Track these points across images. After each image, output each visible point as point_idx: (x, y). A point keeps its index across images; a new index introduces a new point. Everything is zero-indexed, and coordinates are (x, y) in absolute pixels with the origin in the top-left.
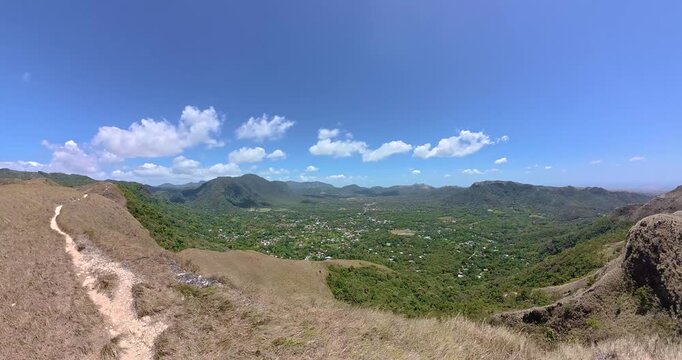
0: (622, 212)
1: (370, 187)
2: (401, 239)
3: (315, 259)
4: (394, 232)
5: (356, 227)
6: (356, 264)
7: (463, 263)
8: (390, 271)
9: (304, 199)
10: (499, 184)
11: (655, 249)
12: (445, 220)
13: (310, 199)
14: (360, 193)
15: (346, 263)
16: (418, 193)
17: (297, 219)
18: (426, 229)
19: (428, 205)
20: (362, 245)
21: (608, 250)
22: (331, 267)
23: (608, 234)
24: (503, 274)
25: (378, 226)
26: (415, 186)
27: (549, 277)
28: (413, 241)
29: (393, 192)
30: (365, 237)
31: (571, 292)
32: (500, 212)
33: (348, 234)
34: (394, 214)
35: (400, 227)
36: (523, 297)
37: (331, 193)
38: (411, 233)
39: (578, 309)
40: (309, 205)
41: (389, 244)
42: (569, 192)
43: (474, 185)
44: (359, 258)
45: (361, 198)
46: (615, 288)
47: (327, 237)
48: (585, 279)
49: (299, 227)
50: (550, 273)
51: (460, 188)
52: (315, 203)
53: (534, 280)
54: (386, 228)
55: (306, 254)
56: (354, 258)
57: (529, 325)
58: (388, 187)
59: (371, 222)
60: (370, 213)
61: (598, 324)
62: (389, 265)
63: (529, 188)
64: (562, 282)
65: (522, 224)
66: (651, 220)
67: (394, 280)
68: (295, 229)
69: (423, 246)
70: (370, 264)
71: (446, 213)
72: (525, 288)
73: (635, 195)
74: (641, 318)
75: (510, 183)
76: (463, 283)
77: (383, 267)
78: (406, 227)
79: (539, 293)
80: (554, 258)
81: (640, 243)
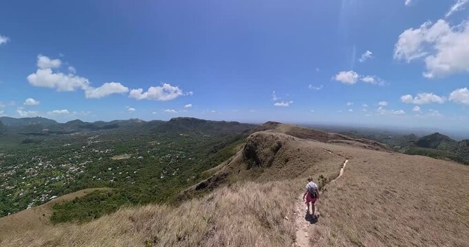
0: (245, 132)
1: (93, 122)
2: (121, 162)
3: (39, 203)
4: (114, 158)
5: (81, 160)
6: (80, 194)
7: (164, 169)
8: (110, 190)
9: (24, 138)
10: (187, 119)
11: (256, 145)
12: (153, 143)
13: (31, 137)
14: (84, 127)
15: (70, 197)
16: (133, 125)
17: (15, 164)
18: (139, 151)
19: (140, 134)
20: (86, 175)
21: (238, 147)
22: (56, 206)
23: (239, 141)
24: (187, 169)
25: (101, 154)
26: (132, 120)
27: (211, 164)
28: (129, 162)
29: (114, 125)
30: (89, 167)
31: (221, 168)
32: (187, 135)
33: (73, 169)
34: (114, 144)
35: (118, 154)
36: (198, 177)
37: (56, 130)
38: (127, 156)
39: (222, 176)
40: (32, 145)
41: (110, 169)
42: (223, 123)
43: (172, 120)
44: (84, 188)
45: (86, 132)
46: (239, 162)
47: (51, 176)
48: (226, 162)
49: (19, 173)
50: (212, 162)
51: (163, 122)
52: (38, 142)
53: (204, 168)
54: (107, 156)
55: (28, 202)
56: (79, 189)
57: (199, 191)
58: (109, 121)
59: (94, 153)
60: (94, 146)
61: (231, 179)
62: (111, 185)
63: (203, 121)
64: (217, 165)
65: (199, 140)
66: (255, 134)
67: (114, 195)
68: (13, 176)
69: (138, 164)
70: (94, 189)
71: (154, 138)
72: (199, 173)
73: (251, 125)
74: (248, 171)
75: (193, 119)
76: (164, 180)
77: (106, 189)
78: (124, 152)
79: (205, 174)
80: (213, 155)
81: (250, 143)
